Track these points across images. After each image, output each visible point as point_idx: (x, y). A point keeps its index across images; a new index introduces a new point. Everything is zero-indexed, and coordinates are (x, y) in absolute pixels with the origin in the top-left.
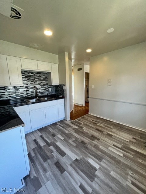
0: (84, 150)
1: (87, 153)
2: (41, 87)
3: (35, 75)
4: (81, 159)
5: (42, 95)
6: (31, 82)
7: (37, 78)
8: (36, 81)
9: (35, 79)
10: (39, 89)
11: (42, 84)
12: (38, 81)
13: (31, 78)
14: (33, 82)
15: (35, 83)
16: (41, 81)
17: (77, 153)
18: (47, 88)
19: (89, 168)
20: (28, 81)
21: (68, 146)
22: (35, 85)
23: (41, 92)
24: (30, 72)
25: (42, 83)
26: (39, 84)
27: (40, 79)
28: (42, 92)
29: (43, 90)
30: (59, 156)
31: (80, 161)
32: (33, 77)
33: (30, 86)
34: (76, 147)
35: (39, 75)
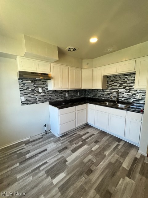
0: (78, 171)
1: (73, 173)
2: (125, 91)
3: (121, 78)
4: (66, 165)
5: (125, 101)
6: (116, 85)
7: (122, 82)
8: (121, 84)
9: (120, 83)
10: (123, 93)
11: (128, 88)
12: (124, 84)
13: (116, 82)
14: (117, 85)
15: (119, 86)
16: (127, 84)
17: (74, 162)
18: (135, 94)
19: (56, 172)
20: (112, 85)
21: (82, 154)
22: (119, 89)
23: (124, 98)
24: (116, 76)
25: (127, 86)
26: (124, 88)
27: (127, 82)
28: (126, 98)
29: (128, 95)
30: (72, 148)
31: (64, 164)
32: (118, 80)
33: (114, 90)
34: (82, 163)
35: (126, 77)
